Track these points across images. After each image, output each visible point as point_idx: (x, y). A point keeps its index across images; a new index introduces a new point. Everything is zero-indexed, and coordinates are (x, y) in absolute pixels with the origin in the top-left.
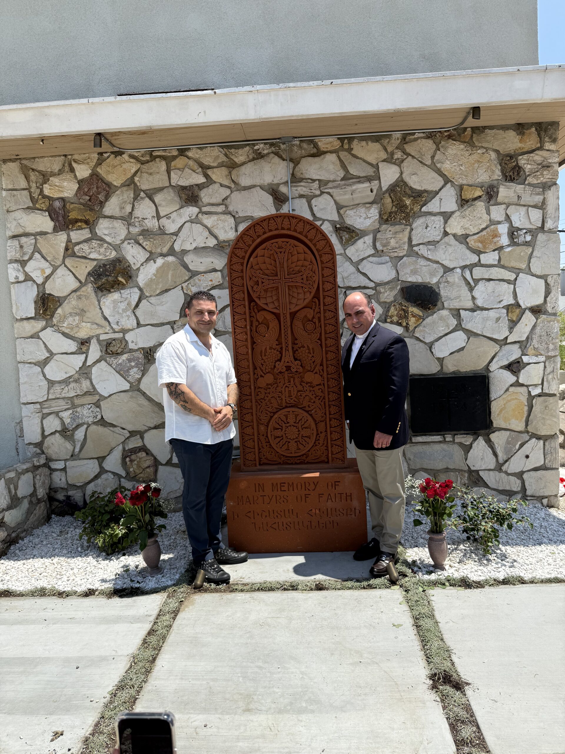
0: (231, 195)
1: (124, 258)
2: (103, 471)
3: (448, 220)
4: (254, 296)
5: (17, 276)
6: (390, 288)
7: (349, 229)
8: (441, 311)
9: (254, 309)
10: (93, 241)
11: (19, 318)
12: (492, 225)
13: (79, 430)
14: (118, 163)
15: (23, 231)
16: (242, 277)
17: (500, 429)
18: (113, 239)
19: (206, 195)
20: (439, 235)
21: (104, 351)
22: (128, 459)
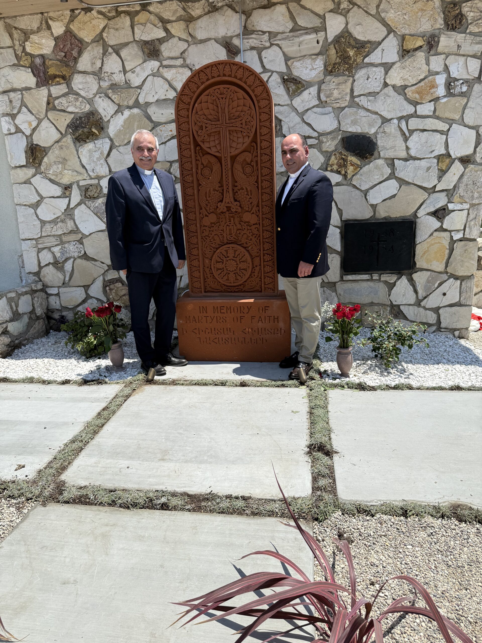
0: (189, 49)
1: (97, 111)
2: (88, 297)
3: (388, 71)
4: (198, 139)
5: (9, 128)
6: (332, 138)
7: (296, 80)
8: (377, 160)
9: (199, 153)
10: (70, 95)
11: (14, 166)
12: (430, 76)
13: (68, 262)
14: (88, 19)
15: (11, 87)
16: (188, 122)
17: (422, 270)
18: (87, 93)
19: (166, 49)
20: (379, 86)
21: (83, 195)
22: (107, 288)
